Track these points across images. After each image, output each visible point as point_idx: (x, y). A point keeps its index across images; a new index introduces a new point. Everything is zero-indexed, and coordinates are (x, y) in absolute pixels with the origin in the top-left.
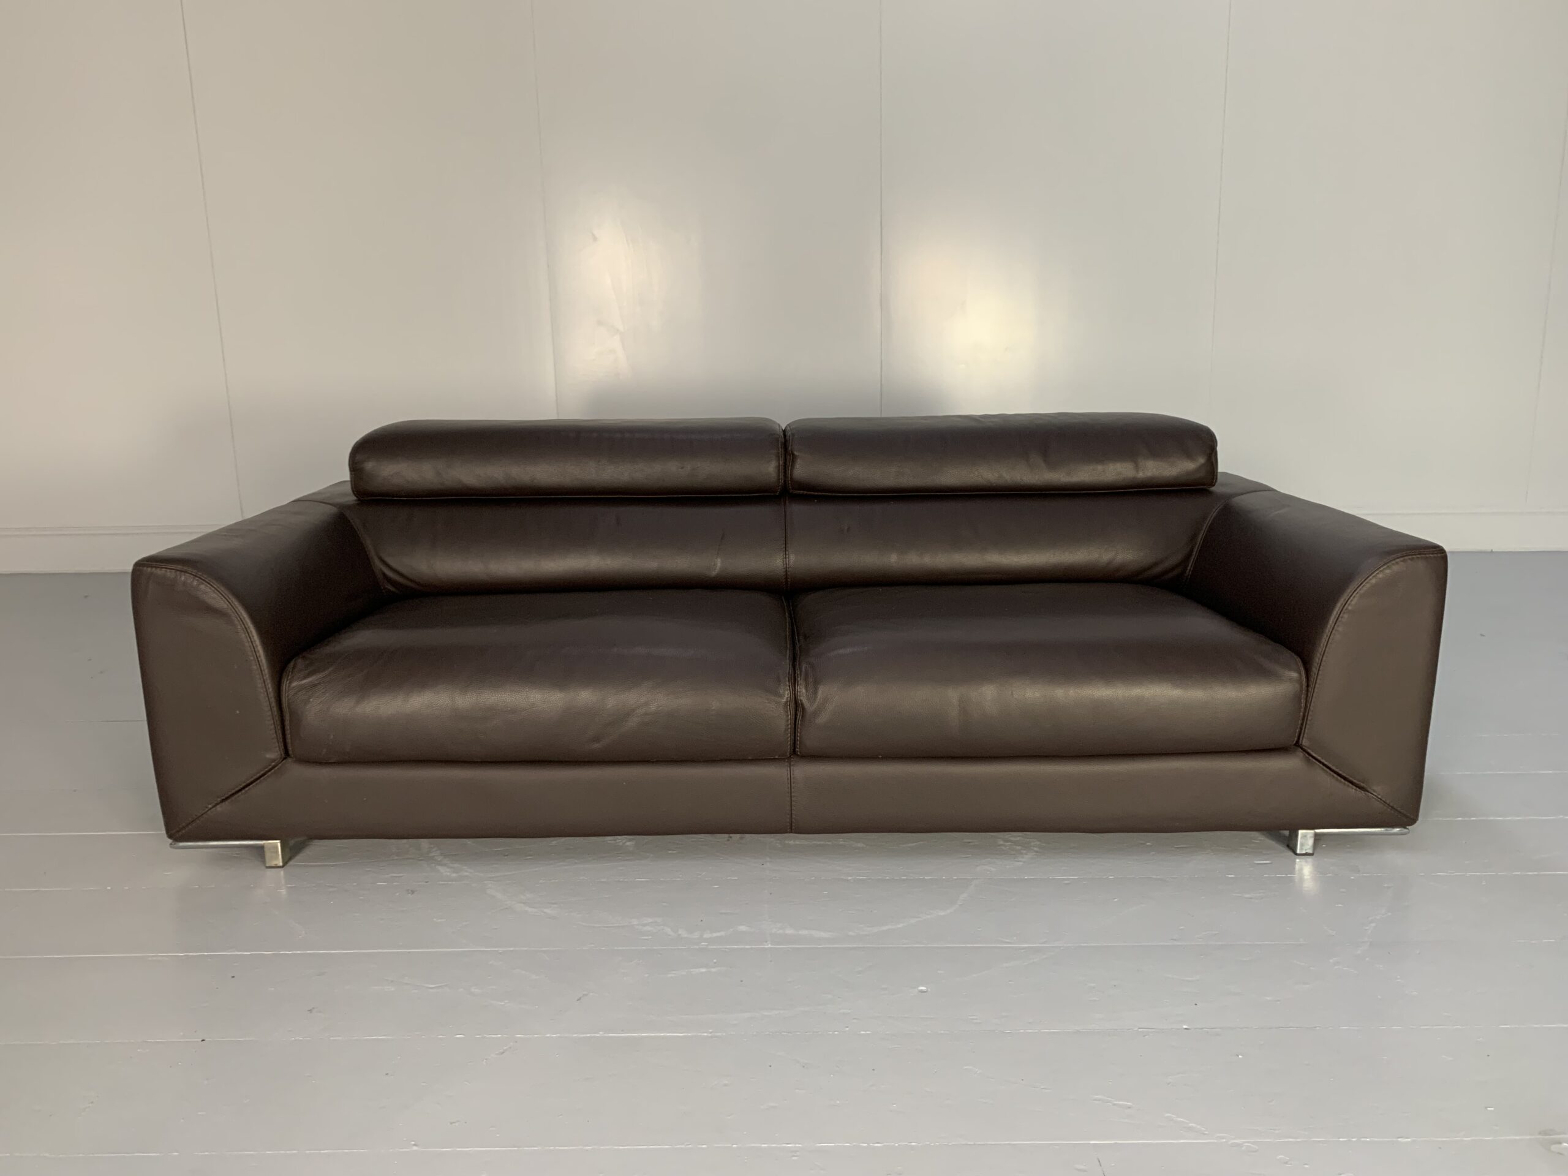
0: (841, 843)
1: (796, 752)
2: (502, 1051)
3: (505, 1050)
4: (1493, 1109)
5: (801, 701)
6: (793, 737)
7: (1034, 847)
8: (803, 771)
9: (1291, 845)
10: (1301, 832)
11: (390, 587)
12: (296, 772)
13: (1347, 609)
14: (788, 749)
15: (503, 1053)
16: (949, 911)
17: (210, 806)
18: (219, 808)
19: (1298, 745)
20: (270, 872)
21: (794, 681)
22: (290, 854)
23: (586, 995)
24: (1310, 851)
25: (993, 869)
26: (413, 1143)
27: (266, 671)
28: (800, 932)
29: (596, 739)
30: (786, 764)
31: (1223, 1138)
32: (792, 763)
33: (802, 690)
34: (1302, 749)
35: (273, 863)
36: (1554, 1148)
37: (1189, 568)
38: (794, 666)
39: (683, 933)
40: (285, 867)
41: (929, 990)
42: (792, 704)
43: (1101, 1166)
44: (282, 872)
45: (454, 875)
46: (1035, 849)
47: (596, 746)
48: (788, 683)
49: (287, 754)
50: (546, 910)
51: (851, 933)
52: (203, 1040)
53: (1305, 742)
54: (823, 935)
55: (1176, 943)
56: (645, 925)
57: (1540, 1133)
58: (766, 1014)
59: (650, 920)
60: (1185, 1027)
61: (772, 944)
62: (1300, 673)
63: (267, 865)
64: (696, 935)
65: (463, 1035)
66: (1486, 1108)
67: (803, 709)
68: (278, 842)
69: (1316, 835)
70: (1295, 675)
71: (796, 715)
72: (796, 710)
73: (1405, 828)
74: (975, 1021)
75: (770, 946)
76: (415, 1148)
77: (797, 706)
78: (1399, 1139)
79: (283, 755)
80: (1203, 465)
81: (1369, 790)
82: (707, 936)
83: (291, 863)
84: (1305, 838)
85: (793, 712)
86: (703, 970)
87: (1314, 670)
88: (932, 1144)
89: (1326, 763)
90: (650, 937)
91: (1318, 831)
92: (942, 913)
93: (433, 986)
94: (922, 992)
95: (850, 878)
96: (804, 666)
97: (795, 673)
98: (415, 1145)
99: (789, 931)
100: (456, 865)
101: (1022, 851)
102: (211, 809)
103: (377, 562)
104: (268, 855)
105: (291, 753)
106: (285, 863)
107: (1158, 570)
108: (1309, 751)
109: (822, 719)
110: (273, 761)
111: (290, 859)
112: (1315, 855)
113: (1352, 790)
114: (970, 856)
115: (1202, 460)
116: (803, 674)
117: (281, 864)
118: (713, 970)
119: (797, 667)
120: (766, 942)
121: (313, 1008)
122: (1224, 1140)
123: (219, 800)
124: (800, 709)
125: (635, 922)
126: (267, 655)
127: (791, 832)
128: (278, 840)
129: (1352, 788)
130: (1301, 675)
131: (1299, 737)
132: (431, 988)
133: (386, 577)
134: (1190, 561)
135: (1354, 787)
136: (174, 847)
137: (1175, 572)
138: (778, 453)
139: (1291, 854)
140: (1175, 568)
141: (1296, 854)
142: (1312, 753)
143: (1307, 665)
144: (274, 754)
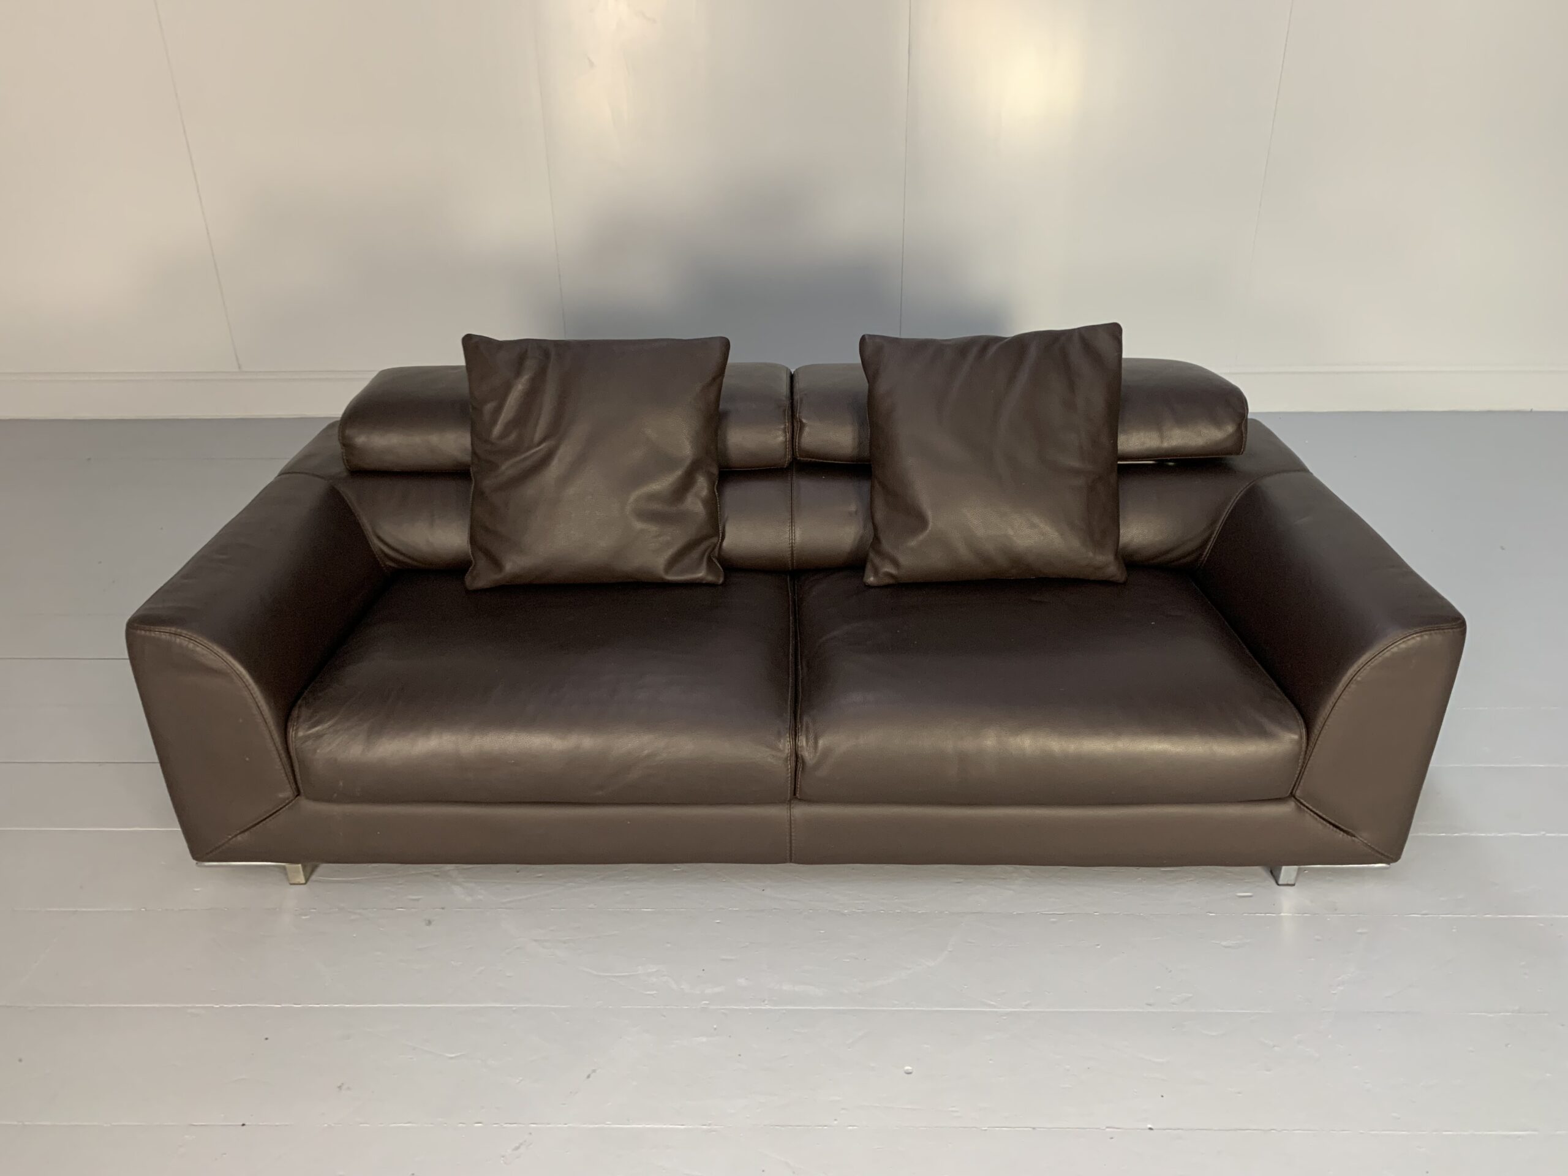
1: (795, 795)
2: (517, 1145)
3: (521, 1144)
5: (802, 756)
6: (793, 786)
8: (800, 811)
9: (1275, 877)
11: (390, 563)
12: (307, 805)
13: (1355, 680)
14: (789, 795)
15: (519, 1147)
16: (938, 961)
17: (230, 837)
19: (1292, 795)
20: (295, 888)
21: (795, 735)
22: (310, 872)
23: (595, 1071)
24: (1292, 881)
25: (983, 900)
27: (271, 723)
28: (797, 988)
30: (786, 806)
32: (792, 806)
33: (802, 743)
34: (1296, 799)
35: (298, 880)
38: (796, 723)
39: (686, 987)
40: (309, 883)
41: (914, 1070)
42: (793, 758)
44: (305, 887)
45: (469, 899)
47: (600, 793)
48: (788, 739)
49: (298, 793)
50: (556, 952)
51: (844, 990)
52: (243, 1125)
53: (1298, 794)
54: (818, 995)
55: (1151, 1009)
56: (650, 975)
58: (761, 1100)
59: (655, 968)
60: (1150, 1126)
61: (769, 1005)
62: (1301, 735)
63: (292, 882)
64: (698, 990)
67: (803, 762)
68: (300, 865)
69: (1299, 869)
70: (1294, 736)
71: (796, 765)
72: (797, 761)
73: (1388, 864)
74: (956, 1114)
75: (768, 1007)
77: (797, 757)
79: (296, 794)
80: (1228, 439)
81: (1356, 835)
82: (708, 991)
83: (314, 877)
84: (1289, 872)
85: (793, 764)
86: (704, 1040)
87: (1316, 731)
89: (1317, 812)
90: (655, 992)
91: (1302, 866)
92: (931, 964)
93: (453, 1055)
94: (908, 1073)
95: (846, 911)
96: (804, 720)
97: (796, 726)
99: (786, 986)
102: (230, 840)
103: (373, 538)
104: (290, 875)
105: (302, 791)
106: (307, 880)
108: (1302, 801)
109: (823, 772)
110: (286, 799)
111: (310, 876)
112: (1296, 884)
113: (1341, 836)
116: (804, 728)
117: (304, 881)
118: (713, 1040)
119: (798, 720)
120: (764, 1001)
121: (343, 1084)
123: (239, 832)
124: (800, 761)
125: (641, 969)
126: (271, 710)
127: (791, 861)
128: (297, 863)
129: (1340, 834)
130: (1301, 737)
131: (1293, 789)
132: (451, 1058)
133: (386, 555)
134: (1206, 548)
135: (1342, 833)
136: (199, 866)
137: (1188, 559)
138: (785, 428)
139: (1273, 882)
140: (1189, 554)
141: (1278, 885)
142: (1305, 803)
143: (1309, 726)
144: (287, 793)
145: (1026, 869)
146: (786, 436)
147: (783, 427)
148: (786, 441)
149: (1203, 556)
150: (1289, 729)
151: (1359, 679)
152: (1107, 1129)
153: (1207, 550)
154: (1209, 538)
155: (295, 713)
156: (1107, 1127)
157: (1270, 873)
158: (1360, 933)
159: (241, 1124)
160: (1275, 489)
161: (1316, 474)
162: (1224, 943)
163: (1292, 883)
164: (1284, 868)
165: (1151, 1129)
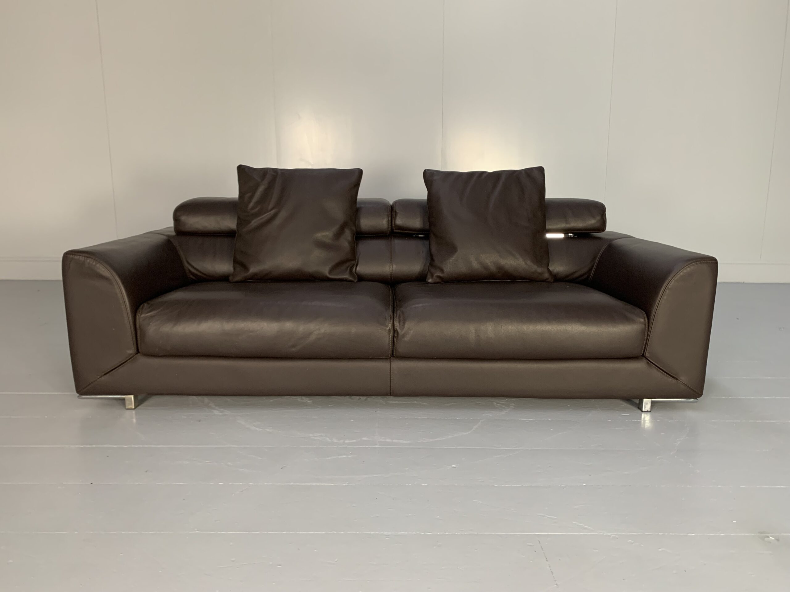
0: (415, 403)
1: (394, 355)
2: (242, 490)
3: (244, 490)
4: (735, 522)
5: (397, 329)
6: (392, 347)
7: (511, 406)
8: (397, 365)
9: (639, 407)
10: (645, 400)
11: (192, 276)
12: (142, 360)
13: (668, 287)
14: (390, 352)
16: (467, 433)
17: (98, 377)
18: (103, 378)
19: (643, 356)
20: (128, 412)
21: (393, 320)
22: (138, 403)
23: (285, 467)
24: (649, 410)
25: (491, 415)
26: (196, 529)
27: (129, 309)
28: (394, 441)
29: (294, 346)
30: (389, 361)
31: (601, 533)
32: (391, 361)
33: (397, 324)
34: (645, 358)
35: (130, 407)
36: (766, 539)
37: (591, 275)
38: (393, 313)
39: (335, 441)
40: (136, 409)
41: (457, 467)
42: (392, 331)
43: (540, 544)
44: (134, 412)
45: (221, 414)
46: (512, 407)
47: (294, 349)
48: (390, 320)
49: (138, 352)
50: (266, 430)
51: (419, 442)
52: (91, 484)
53: (647, 354)
54: (405, 442)
55: (581, 449)
56: (316, 437)
57: (759, 533)
58: (375, 476)
59: (319, 435)
60: (584, 485)
61: (379, 446)
62: (645, 319)
63: (127, 408)
64: (342, 441)
65: (223, 483)
66: (732, 521)
67: (398, 332)
68: (132, 396)
69: (652, 402)
70: (642, 320)
71: (394, 336)
72: (394, 334)
73: (696, 399)
74: (479, 481)
76: (197, 531)
77: (395, 331)
78: (689, 534)
79: (136, 352)
80: (596, 222)
81: (678, 379)
82: (347, 441)
84: (647, 403)
85: (392, 334)
86: (344, 456)
87: (652, 318)
88: (456, 533)
89: (657, 365)
90: (318, 442)
91: (653, 400)
92: (464, 434)
94: (454, 467)
95: (419, 418)
96: (398, 313)
97: (394, 316)
98: (197, 530)
99: (389, 440)
100: (222, 410)
101: (505, 408)
102: (98, 378)
103: (186, 264)
104: (127, 402)
105: (140, 350)
106: (136, 407)
107: (577, 275)
108: (649, 359)
109: (407, 338)
110: (131, 354)
111: (138, 406)
112: (651, 412)
113: (670, 379)
114: (479, 409)
115: (598, 218)
116: (398, 315)
117: (133, 407)
118: (350, 456)
119: (395, 313)
120: (376, 445)
121: (148, 470)
122: (602, 534)
123: (103, 374)
124: (396, 333)
125: (311, 435)
126: (129, 302)
127: (391, 395)
130: (645, 320)
131: (644, 352)
132: (207, 463)
133: (190, 271)
134: (592, 271)
136: (79, 397)
138: (388, 214)
139: (640, 411)
141: (642, 411)
142: (651, 360)
143: (648, 315)
144: (131, 351)
148: (389, 221)
150: (639, 317)
151: (670, 287)
153: (592, 273)
154: (593, 266)
155: (141, 307)
157: (638, 409)
159: (90, 483)
162: (617, 429)
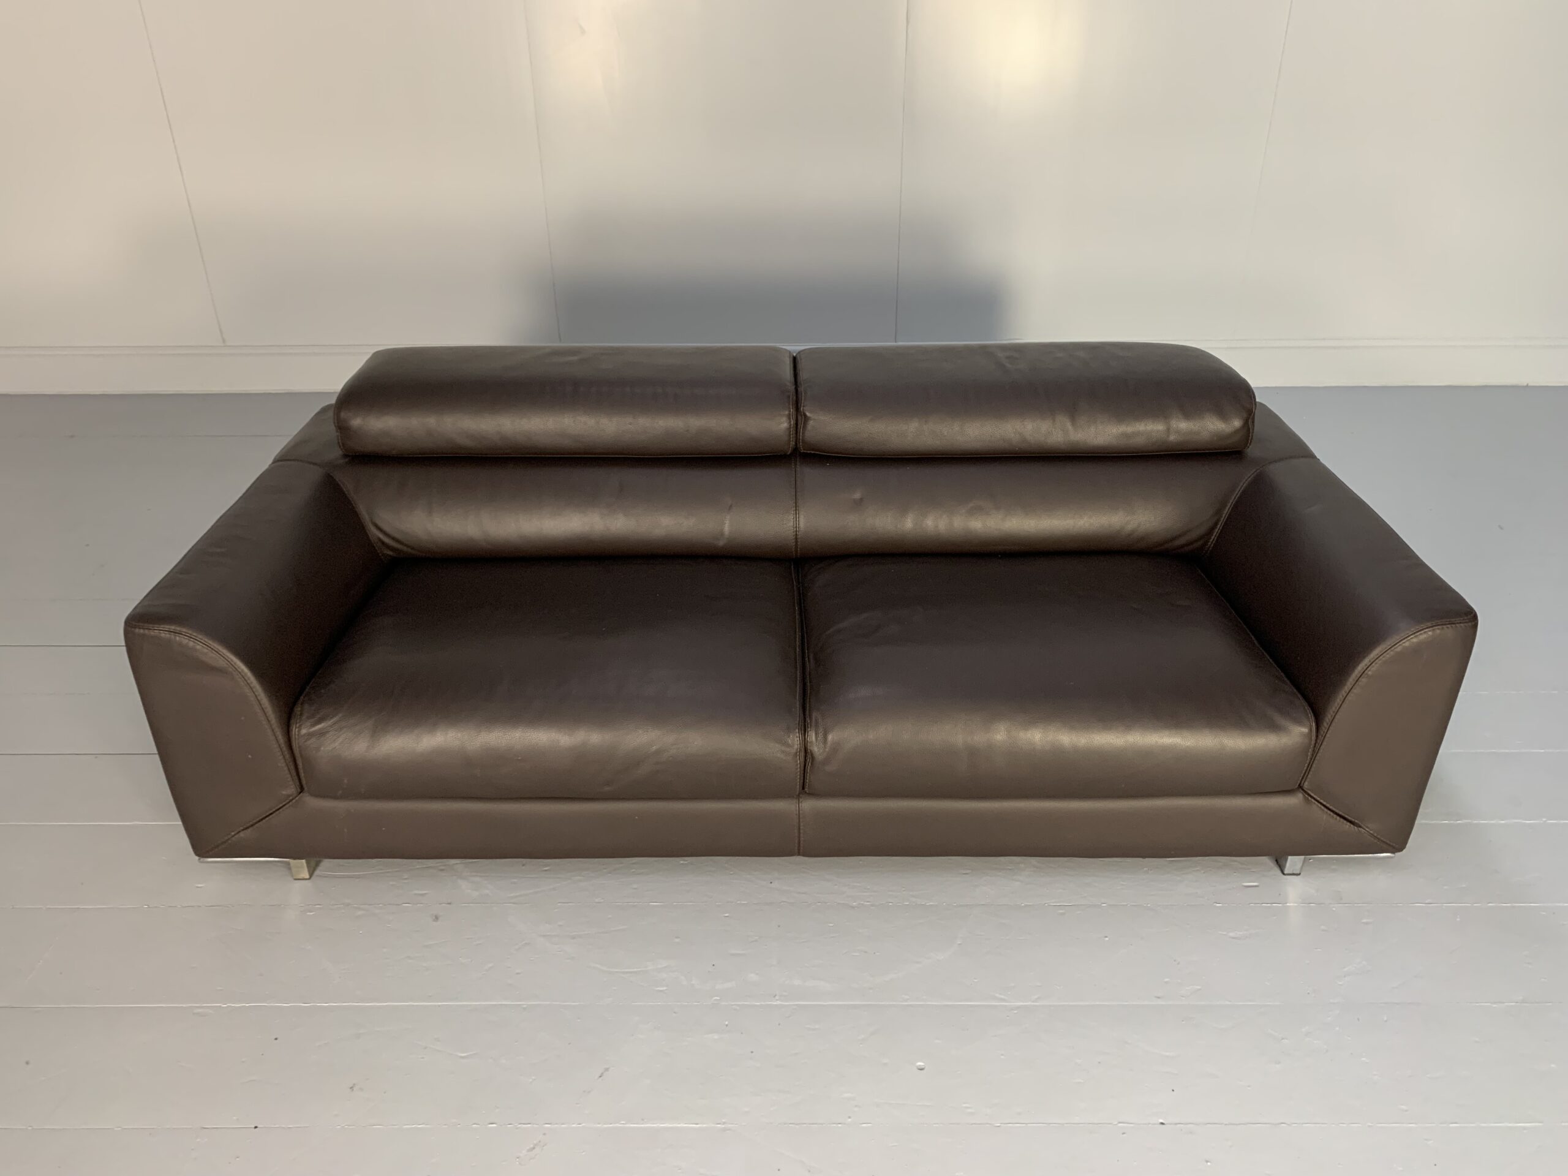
1: (804, 789)
2: (532, 1146)
3: (536, 1145)
5: (811, 751)
6: (802, 781)
8: (808, 805)
9: (1280, 866)
12: (311, 802)
13: (1367, 675)
14: (798, 787)
15: (534, 1148)
16: (947, 954)
17: (233, 833)
18: (242, 834)
19: (1300, 787)
20: (298, 884)
21: (804, 730)
23: (606, 1069)
27: (274, 718)
28: (807, 984)
30: (795, 800)
32: (801, 800)
33: (812, 738)
34: (1303, 790)
35: (302, 876)
38: (804, 714)
39: (696, 983)
40: (313, 878)
41: (927, 1066)
42: (803, 754)
44: (309, 882)
45: (475, 894)
48: (798, 735)
49: (302, 789)
50: (565, 948)
51: (855, 988)
53: (1306, 785)
54: (828, 987)
55: (1160, 1002)
56: (660, 970)
59: (665, 963)
61: (780, 1000)
62: (1311, 727)
63: (295, 878)
64: (709, 986)
65: (496, 1123)
67: (813, 758)
68: (304, 861)
70: (1303, 729)
71: (805, 760)
72: (805, 756)
73: (1393, 853)
74: (969, 1110)
75: (779, 1003)
77: (806, 751)
79: (299, 790)
80: (1236, 432)
81: (1362, 826)
82: (718, 986)
83: (317, 872)
84: (1295, 864)
85: (802, 759)
86: (716, 1036)
87: (1326, 725)
89: (1324, 803)
90: (665, 988)
91: (1307, 857)
92: (941, 957)
93: (465, 1054)
94: (921, 1073)
95: (854, 904)
96: (813, 715)
97: (805, 721)
99: (797, 981)
101: (1021, 866)
102: (233, 836)
103: (371, 528)
105: (306, 788)
106: (311, 875)
107: (1182, 541)
108: (1310, 792)
109: (832, 767)
110: (289, 796)
111: (314, 870)
112: (1302, 874)
113: (1347, 826)
114: (970, 872)
115: (1237, 423)
116: (813, 724)
117: (308, 877)
118: (725, 1036)
119: (807, 712)
120: (775, 996)
121: (354, 1084)
123: (241, 826)
124: (809, 756)
125: (650, 965)
126: (270, 698)
127: (799, 854)
128: (303, 859)
129: (1346, 825)
130: (1311, 730)
131: (1301, 782)
132: (463, 1057)
133: (383, 543)
134: (1212, 535)
135: (1348, 824)
136: (203, 862)
137: (1196, 545)
139: (1279, 872)
140: (1196, 541)
141: (1284, 874)
142: (1312, 795)
143: (1318, 717)
144: (291, 790)
145: (1034, 860)
146: (790, 422)
147: (787, 413)
148: (790, 428)
149: (1210, 543)
150: (1299, 722)
151: (1370, 673)
152: (1120, 1125)
153: (1213, 537)
154: (1216, 524)
155: (298, 709)
156: (1120, 1123)
157: (1276, 863)
158: (1367, 923)
159: (253, 1126)
160: (1282, 475)
161: (1322, 460)
162: (1232, 934)
163: (1298, 872)
164: (1290, 857)
165: (1162, 1124)
